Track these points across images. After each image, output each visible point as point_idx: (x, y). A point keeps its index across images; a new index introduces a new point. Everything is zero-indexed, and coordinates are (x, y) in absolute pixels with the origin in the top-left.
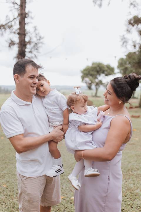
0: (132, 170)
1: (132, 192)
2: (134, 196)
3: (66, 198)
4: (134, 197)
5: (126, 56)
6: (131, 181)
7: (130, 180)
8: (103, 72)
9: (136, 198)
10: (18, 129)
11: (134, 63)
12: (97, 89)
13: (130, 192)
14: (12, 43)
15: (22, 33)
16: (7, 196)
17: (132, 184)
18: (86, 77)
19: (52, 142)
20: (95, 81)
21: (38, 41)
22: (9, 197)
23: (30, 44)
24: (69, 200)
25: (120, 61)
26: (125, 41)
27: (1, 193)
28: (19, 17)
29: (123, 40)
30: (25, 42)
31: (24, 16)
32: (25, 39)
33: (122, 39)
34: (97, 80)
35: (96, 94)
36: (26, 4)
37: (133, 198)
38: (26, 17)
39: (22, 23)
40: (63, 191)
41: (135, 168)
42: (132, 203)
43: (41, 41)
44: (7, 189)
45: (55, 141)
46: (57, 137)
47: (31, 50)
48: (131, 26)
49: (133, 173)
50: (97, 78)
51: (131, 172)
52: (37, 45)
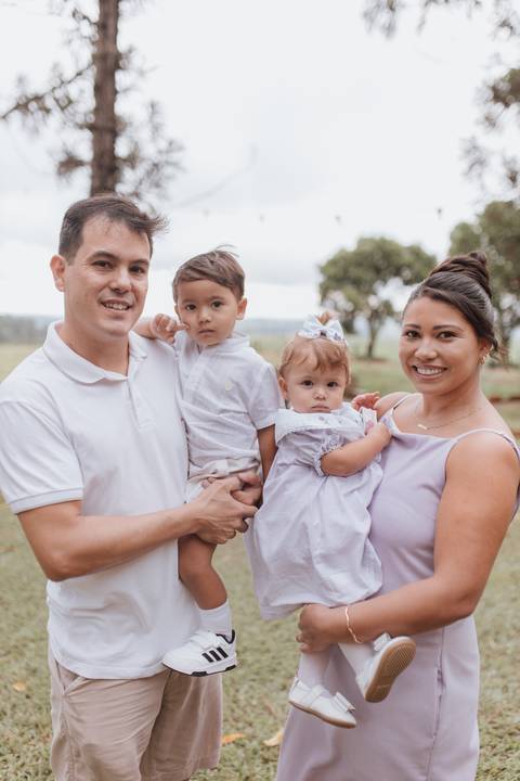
0: (497, 633)
1: (499, 721)
2: (507, 736)
3: (247, 742)
4: (506, 742)
5: (478, 215)
6: (492, 677)
7: (489, 674)
8: (397, 272)
9: (515, 746)
10: (59, 480)
11: (507, 239)
12: (373, 334)
13: (489, 720)
14: (70, 164)
15: (105, 126)
16: (26, 728)
17: (499, 691)
18: (335, 289)
19: (194, 539)
20: (367, 304)
21: (164, 158)
22: (33, 732)
23: (133, 167)
24: (259, 748)
25: (459, 235)
26: (476, 160)
27: (5, 714)
28: (95, 68)
29: (472, 157)
30: (114, 158)
31: (110, 62)
32: (113, 149)
33: (468, 152)
34: (373, 301)
35: (371, 348)
36: (120, 18)
37: (501, 747)
38: (117, 67)
39: (105, 90)
40: (239, 712)
41: (508, 625)
42: (499, 765)
43: (175, 157)
44: (27, 701)
45: (207, 537)
46: (217, 525)
47: (137, 188)
48: (499, 107)
49: (501, 647)
50: (375, 294)
51: (496, 640)
52: (158, 170)
